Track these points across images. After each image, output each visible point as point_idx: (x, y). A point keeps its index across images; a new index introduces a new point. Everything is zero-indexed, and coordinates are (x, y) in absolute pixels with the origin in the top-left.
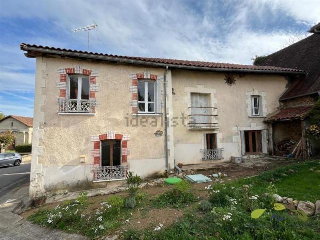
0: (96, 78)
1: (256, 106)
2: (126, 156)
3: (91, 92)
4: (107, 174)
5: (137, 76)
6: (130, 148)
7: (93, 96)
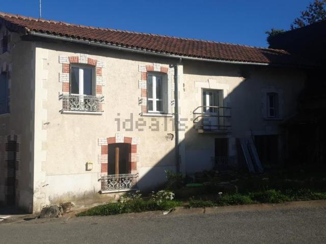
0: (103, 69)
1: (271, 105)
2: (136, 163)
3: (98, 85)
4: (116, 183)
5: (147, 68)
6: (139, 153)
7: (100, 91)
